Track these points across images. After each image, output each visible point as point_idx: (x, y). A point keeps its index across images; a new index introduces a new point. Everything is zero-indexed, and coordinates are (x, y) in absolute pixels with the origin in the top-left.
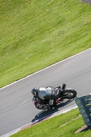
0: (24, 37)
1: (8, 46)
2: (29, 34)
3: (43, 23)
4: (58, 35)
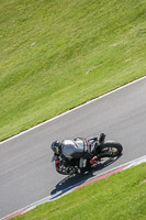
0: (82, 39)
1: (58, 54)
2: (90, 35)
3: (113, 17)
4: (138, 35)
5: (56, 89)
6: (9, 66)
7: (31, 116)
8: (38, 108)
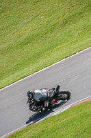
2: (78, 11)
5: (57, 45)
6: (27, 31)
7: (41, 62)
8: (46, 57)
